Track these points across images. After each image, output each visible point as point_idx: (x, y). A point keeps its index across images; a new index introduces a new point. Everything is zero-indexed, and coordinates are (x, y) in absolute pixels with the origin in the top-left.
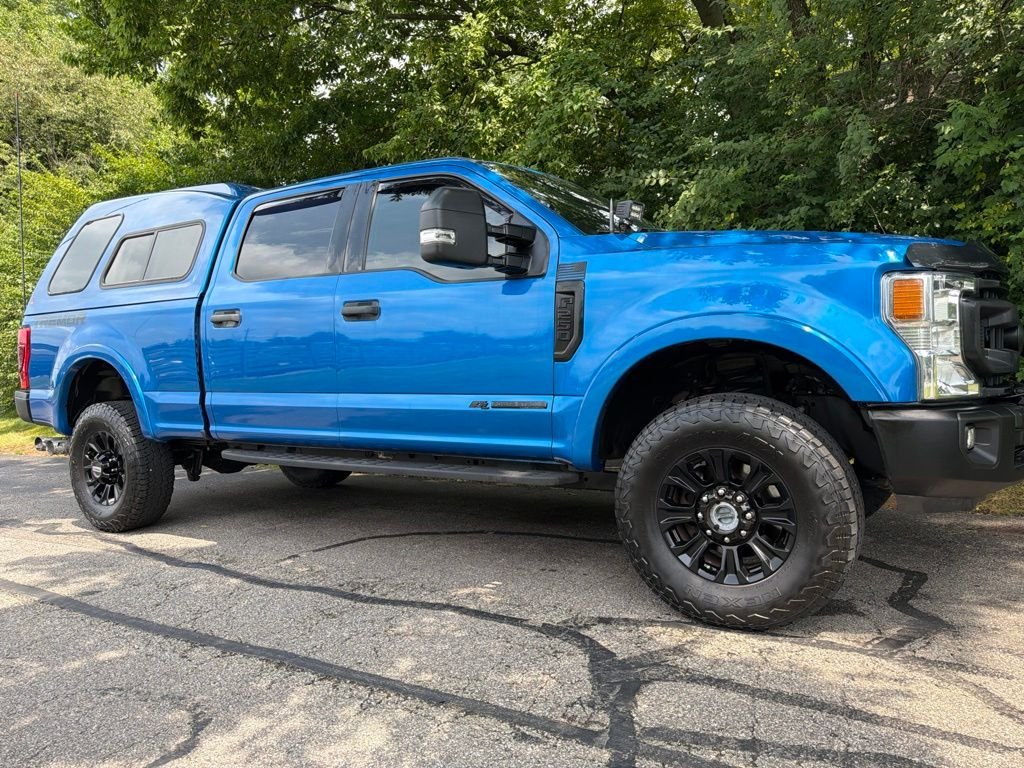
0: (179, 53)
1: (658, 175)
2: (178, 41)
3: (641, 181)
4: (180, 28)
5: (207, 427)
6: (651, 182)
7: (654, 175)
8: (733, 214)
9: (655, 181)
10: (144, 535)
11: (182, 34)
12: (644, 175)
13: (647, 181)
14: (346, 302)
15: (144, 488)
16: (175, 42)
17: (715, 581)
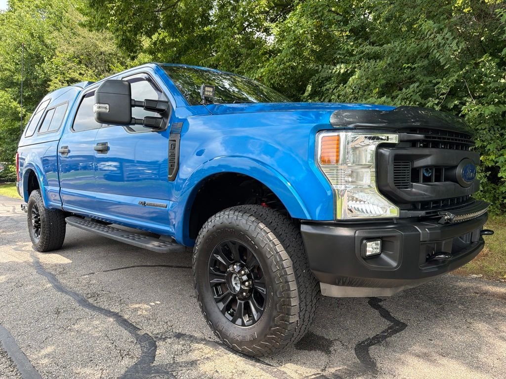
0: (113, 18)
1: (341, 68)
2: (113, 11)
3: (330, 71)
4: (114, 5)
5: (62, 205)
6: (336, 71)
7: (338, 67)
8: (377, 89)
9: (339, 71)
10: (50, 254)
11: (115, 8)
12: (333, 67)
13: (334, 71)
14: (98, 144)
15: (48, 232)
16: (112, 12)
17: (231, 321)
